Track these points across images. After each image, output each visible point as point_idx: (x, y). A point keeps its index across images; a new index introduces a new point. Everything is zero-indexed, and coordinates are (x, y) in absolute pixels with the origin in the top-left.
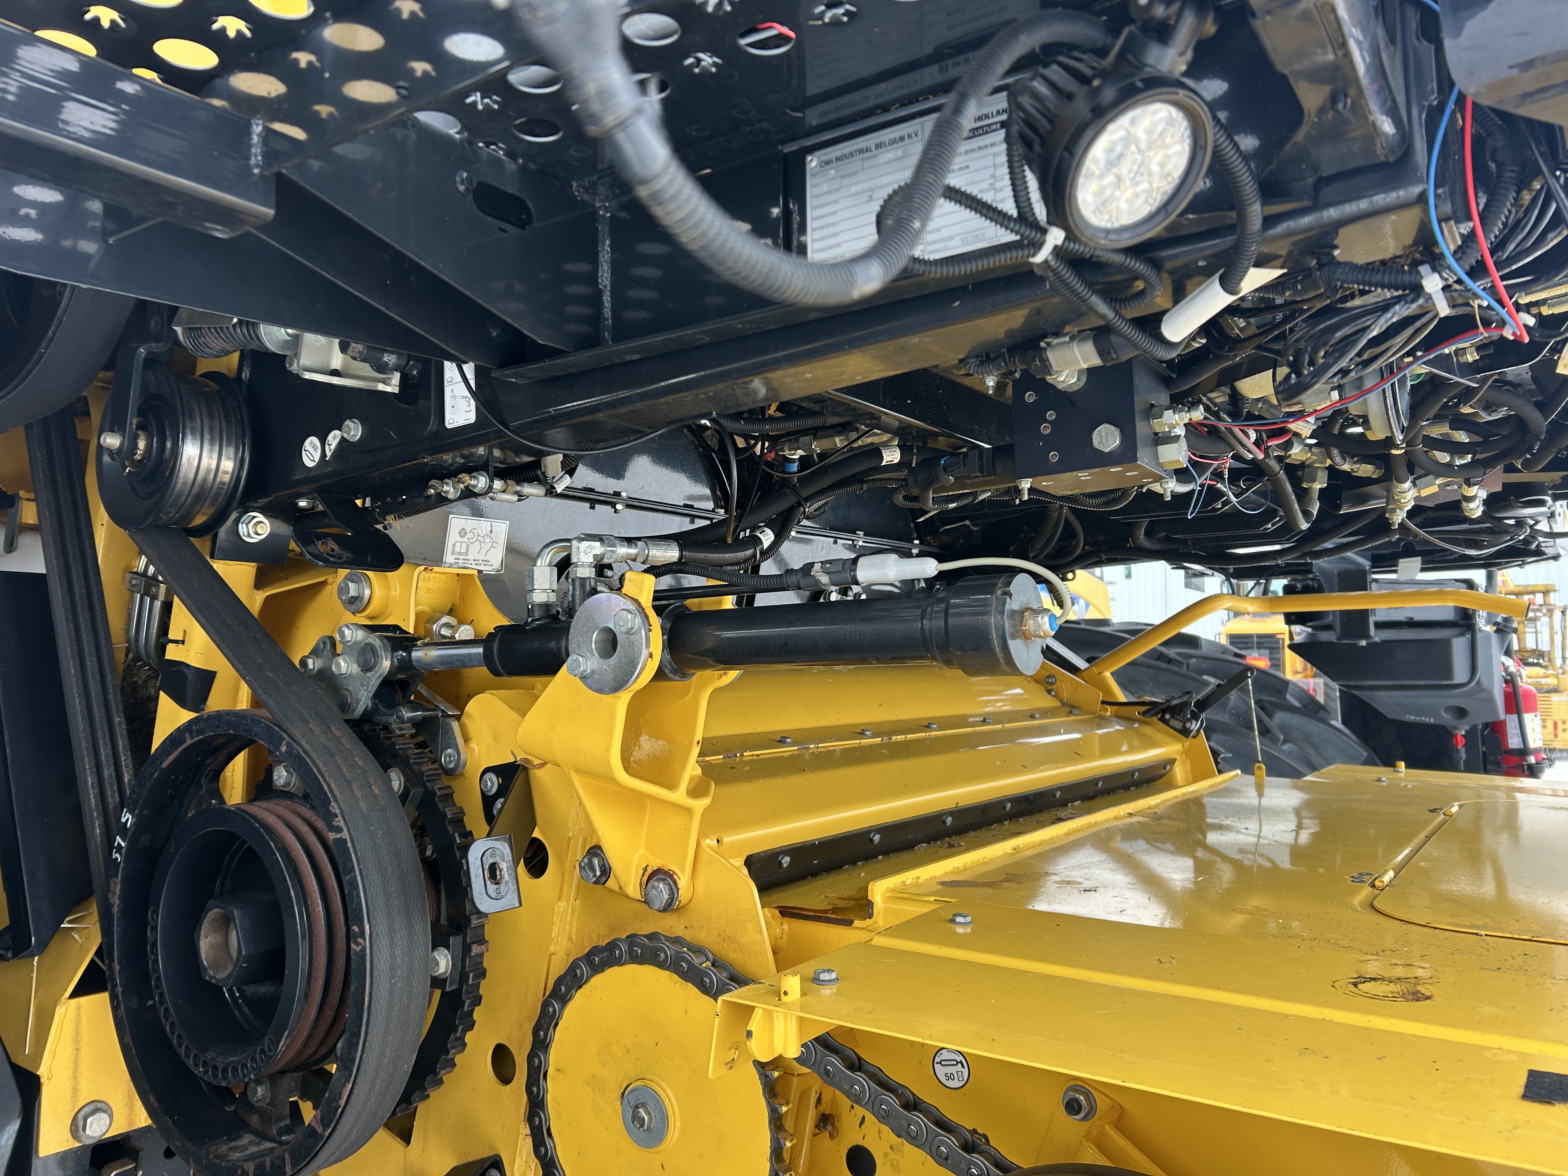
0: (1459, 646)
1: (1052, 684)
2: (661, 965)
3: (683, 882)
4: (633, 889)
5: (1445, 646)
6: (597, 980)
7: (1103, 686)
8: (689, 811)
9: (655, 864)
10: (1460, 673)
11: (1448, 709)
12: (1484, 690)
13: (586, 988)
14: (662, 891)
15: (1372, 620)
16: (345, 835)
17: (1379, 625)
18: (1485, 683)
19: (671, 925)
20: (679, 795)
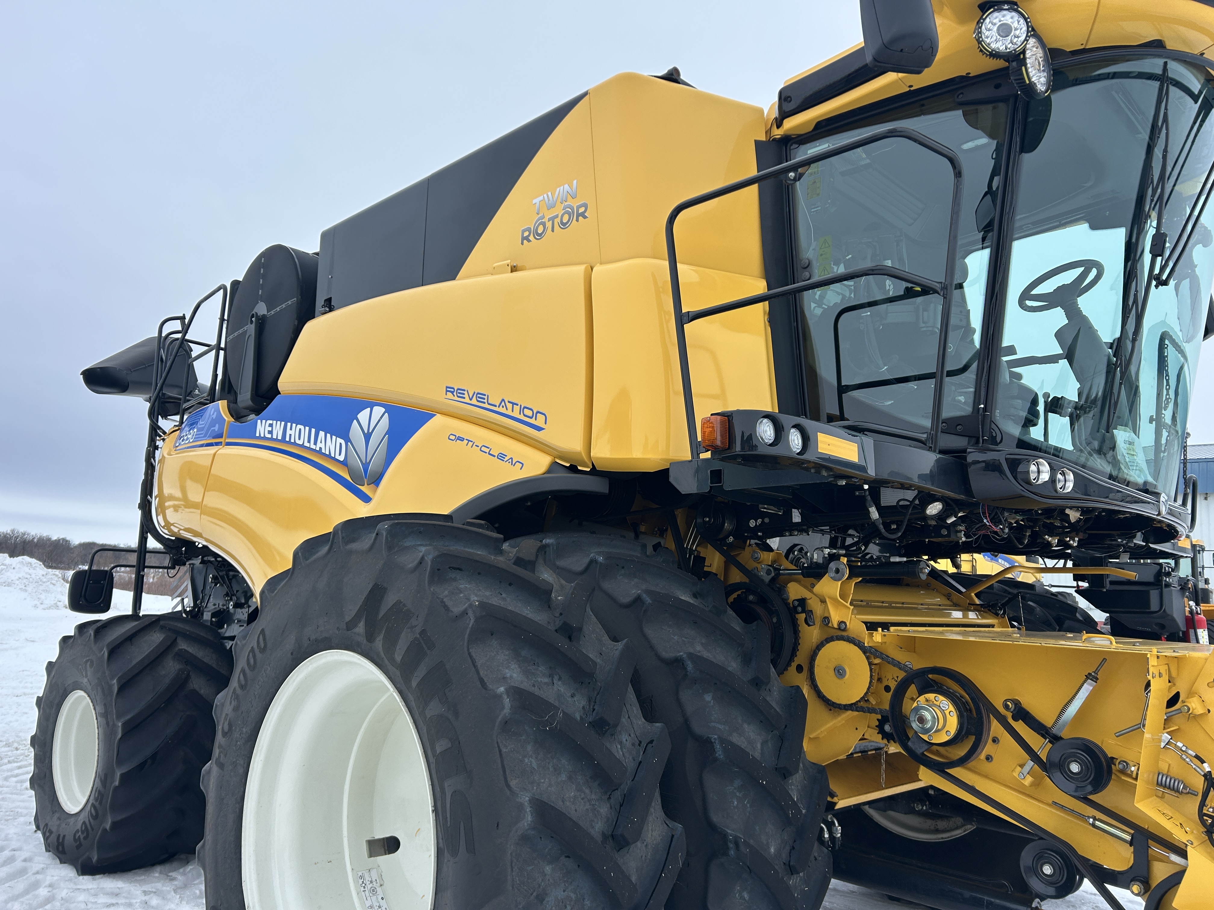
0: (1154, 595)
1: (950, 596)
2: (844, 641)
3: (848, 624)
4: (836, 626)
5: (1147, 593)
6: (827, 645)
7: (971, 598)
8: (849, 608)
9: (841, 620)
10: (1154, 605)
11: (1157, 624)
12: (1169, 615)
13: (825, 647)
14: (843, 626)
15: (1108, 580)
16: (777, 608)
17: (1112, 583)
18: (1168, 611)
19: (844, 634)
20: (848, 605)
